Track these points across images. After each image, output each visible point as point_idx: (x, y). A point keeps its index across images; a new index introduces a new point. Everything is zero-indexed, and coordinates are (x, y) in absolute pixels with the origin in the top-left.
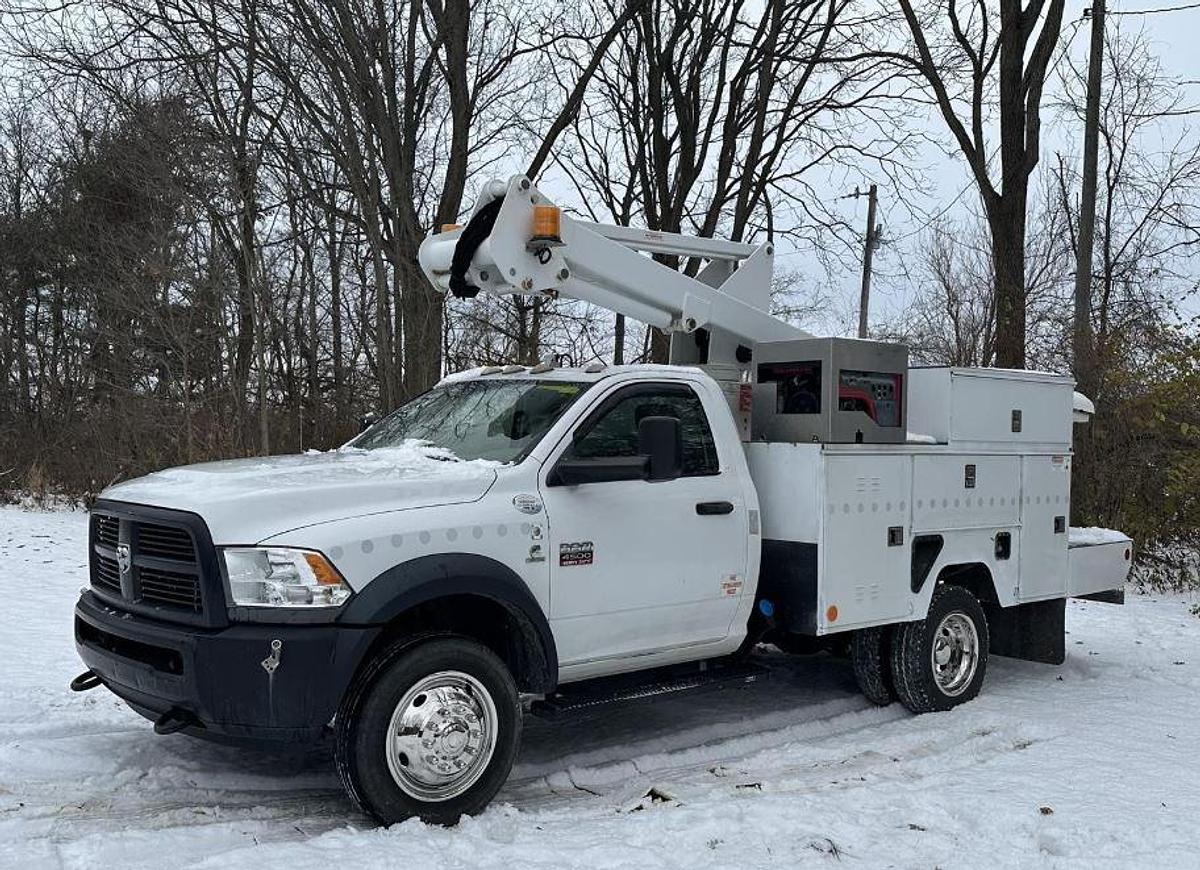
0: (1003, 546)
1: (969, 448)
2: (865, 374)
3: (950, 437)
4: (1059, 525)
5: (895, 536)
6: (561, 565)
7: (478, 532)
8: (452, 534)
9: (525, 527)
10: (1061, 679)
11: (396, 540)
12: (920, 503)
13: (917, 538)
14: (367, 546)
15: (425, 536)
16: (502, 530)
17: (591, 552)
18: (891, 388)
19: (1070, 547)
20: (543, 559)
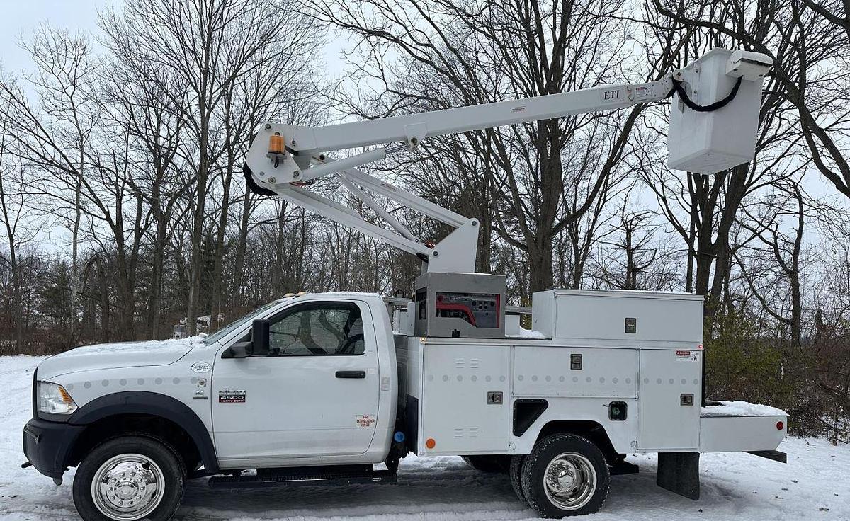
0: (619, 411)
1: (575, 343)
2: (466, 295)
3: (553, 335)
4: (686, 400)
5: (495, 398)
6: (220, 401)
7: (159, 381)
8: (141, 381)
9: (193, 380)
10: (701, 511)
11: (105, 383)
12: (521, 378)
13: (518, 400)
14: (87, 385)
15: (123, 382)
16: (176, 381)
17: (244, 396)
18: (492, 304)
19: (701, 417)
20: (206, 398)
